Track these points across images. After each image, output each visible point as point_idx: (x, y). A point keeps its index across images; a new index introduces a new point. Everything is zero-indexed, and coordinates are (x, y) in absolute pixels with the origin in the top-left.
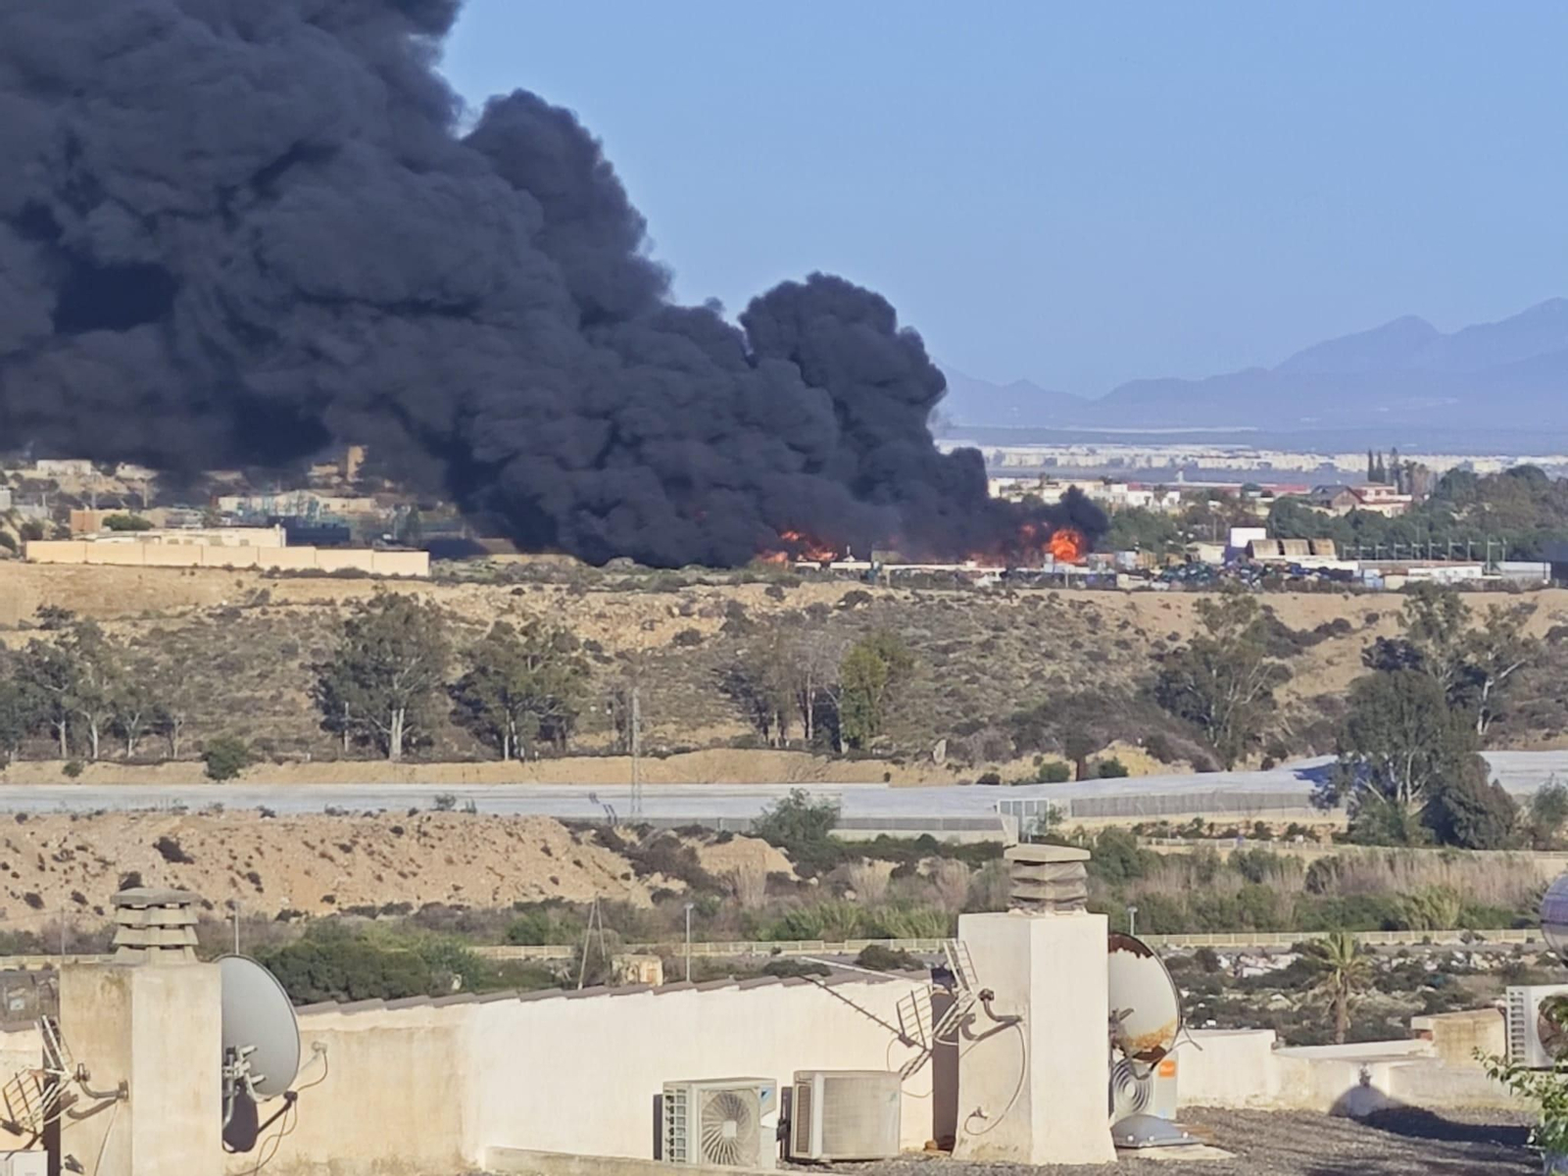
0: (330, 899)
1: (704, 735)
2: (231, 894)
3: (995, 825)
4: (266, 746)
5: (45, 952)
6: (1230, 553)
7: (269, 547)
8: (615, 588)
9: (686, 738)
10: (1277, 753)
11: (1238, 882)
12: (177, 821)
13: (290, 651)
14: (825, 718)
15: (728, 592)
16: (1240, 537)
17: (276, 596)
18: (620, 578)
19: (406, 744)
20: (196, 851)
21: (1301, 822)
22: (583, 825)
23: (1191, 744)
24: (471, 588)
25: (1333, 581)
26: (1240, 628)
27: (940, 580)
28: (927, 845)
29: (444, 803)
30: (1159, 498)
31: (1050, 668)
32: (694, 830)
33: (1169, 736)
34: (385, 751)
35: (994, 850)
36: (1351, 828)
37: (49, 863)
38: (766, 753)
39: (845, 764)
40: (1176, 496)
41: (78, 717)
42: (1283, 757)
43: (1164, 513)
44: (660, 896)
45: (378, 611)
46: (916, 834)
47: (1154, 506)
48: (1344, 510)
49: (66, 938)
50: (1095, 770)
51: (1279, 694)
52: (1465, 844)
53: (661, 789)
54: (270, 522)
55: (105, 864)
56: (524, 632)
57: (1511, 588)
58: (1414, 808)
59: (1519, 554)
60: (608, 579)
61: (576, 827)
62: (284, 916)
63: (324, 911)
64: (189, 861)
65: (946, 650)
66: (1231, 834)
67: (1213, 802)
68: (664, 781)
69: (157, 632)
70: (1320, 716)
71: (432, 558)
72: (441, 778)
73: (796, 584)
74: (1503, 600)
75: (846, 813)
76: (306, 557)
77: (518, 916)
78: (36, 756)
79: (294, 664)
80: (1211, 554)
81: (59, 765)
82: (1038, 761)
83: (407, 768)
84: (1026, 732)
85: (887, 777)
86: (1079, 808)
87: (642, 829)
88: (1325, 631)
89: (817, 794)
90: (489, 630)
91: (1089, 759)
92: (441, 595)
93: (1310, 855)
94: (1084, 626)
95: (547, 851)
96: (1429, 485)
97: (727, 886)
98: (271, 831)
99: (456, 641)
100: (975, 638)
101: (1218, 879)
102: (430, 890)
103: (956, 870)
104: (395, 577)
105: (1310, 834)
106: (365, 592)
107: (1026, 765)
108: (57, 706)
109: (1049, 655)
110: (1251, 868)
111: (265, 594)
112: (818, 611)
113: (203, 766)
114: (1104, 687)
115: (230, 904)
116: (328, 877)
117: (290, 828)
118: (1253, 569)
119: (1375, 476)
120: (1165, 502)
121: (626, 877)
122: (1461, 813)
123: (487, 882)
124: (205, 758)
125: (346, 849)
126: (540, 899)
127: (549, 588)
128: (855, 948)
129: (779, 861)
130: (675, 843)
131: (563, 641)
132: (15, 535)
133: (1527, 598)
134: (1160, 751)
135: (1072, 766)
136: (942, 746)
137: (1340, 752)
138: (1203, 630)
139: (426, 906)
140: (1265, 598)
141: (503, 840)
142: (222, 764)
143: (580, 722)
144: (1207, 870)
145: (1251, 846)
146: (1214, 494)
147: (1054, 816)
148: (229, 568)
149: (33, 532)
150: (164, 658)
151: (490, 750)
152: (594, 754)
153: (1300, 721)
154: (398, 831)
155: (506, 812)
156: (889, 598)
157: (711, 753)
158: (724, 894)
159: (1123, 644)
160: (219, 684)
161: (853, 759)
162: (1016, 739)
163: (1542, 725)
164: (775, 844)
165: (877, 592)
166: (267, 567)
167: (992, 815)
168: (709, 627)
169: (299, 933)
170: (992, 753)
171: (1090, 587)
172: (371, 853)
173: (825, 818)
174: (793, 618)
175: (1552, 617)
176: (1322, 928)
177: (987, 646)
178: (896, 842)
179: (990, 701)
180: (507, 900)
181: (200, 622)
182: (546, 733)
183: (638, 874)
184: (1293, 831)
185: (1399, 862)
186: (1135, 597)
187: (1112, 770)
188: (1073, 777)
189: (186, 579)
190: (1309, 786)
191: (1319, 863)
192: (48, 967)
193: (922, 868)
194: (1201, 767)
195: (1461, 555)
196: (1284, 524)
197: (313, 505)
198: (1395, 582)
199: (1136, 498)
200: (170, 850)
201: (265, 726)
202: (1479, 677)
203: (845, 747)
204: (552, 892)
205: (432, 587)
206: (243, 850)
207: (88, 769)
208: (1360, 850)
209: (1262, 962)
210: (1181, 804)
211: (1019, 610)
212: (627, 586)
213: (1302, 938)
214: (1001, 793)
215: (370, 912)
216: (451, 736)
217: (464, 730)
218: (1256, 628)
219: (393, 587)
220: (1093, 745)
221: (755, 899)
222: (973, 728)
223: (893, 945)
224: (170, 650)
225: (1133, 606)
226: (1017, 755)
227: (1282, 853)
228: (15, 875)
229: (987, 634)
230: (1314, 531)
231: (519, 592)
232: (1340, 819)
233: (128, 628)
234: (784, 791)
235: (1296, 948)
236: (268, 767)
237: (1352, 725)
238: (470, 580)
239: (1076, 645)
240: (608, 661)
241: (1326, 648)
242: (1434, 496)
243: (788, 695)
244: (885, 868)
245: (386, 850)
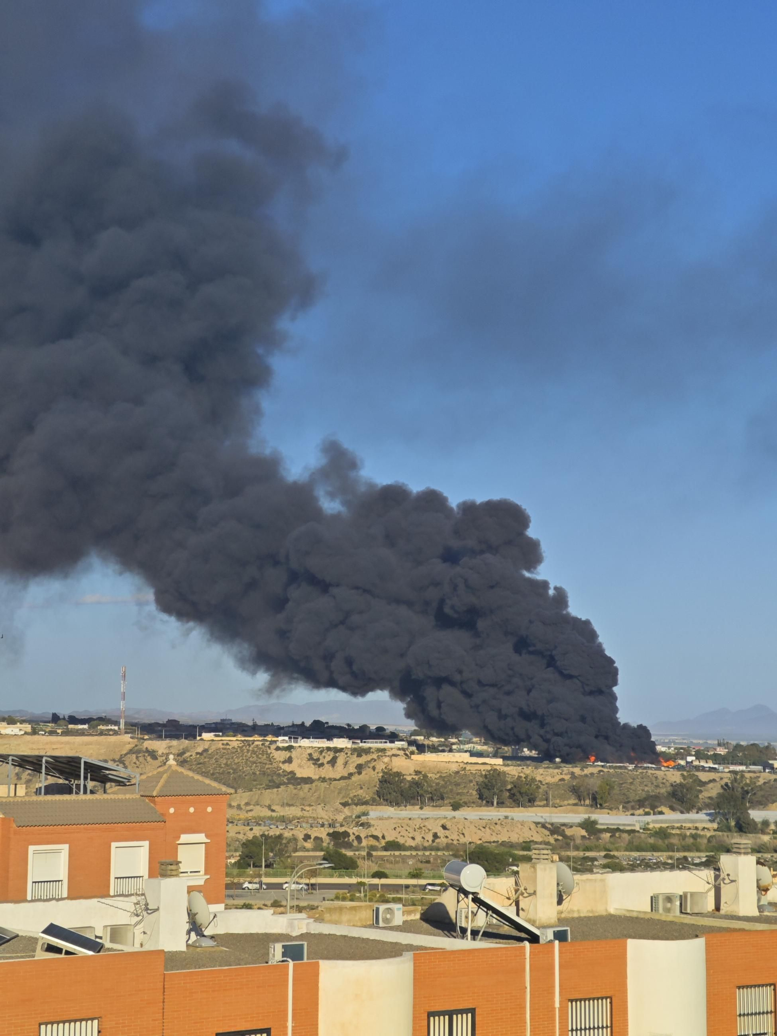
0: (480, 839)
1: (566, 802)
2: (458, 838)
3: (634, 825)
4: (465, 803)
5: (416, 850)
6: (687, 763)
7: (466, 757)
8: (545, 768)
9: (562, 803)
10: (699, 810)
11: (691, 840)
12: (445, 820)
13: (471, 781)
14: (594, 799)
15: (571, 770)
16: (689, 759)
17: (468, 768)
18: (546, 766)
19: (498, 803)
20: (450, 828)
21: (706, 826)
22: (539, 823)
23: (680, 807)
24: (512, 767)
25: (712, 769)
26: (691, 780)
27: (620, 767)
28: (618, 830)
29: (506, 817)
30: (669, 749)
31: (646, 789)
32: (564, 825)
33: (674, 805)
34: (493, 805)
35: (633, 831)
36: (718, 828)
37: (416, 829)
38: (581, 807)
39: (599, 810)
40: (673, 749)
41: (424, 796)
42: (701, 810)
43: (670, 753)
44: (556, 840)
45: (491, 772)
46: (615, 827)
47: (668, 751)
48: (712, 753)
49: (421, 847)
50: (657, 813)
51: (700, 796)
52: (745, 832)
53: (556, 815)
54: (466, 751)
55: (429, 830)
56: (525, 778)
57: (754, 772)
58: (733, 823)
59: (754, 764)
60: (543, 766)
61: (537, 824)
62: (470, 843)
63: (479, 842)
64: (448, 830)
65: (622, 784)
66: (689, 829)
67: (685, 821)
68: (556, 813)
69: (441, 776)
70: (710, 801)
71: (503, 760)
72: (506, 811)
73: (587, 768)
74: (752, 775)
75: (600, 821)
76: (474, 760)
77: (524, 844)
78: (413, 805)
79: (472, 784)
80: (683, 763)
81: (418, 807)
82: (644, 810)
83: (498, 809)
84: (641, 803)
85: (608, 813)
86: (654, 822)
87: (552, 824)
88: (711, 781)
89: (594, 817)
90: (516, 777)
91: (656, 810)
92: (506, 769)
93: (708, 834)
94: (654, 779)
95: (530, 829)
96: (732, 747)
97: (571, 838)
98: (467, 823)
99: (509, 779)
100: (629, 781)
101: (687, 840)
102: (503, 838)
103: (625, 835)
104: (495, 765)
105: (708, 829)
106: (489, 768)
107: (641, 811)
108: (418, 793)
109: (646, 786)
110: (694, 837)
111: (465, 768)
112: (592, 774)
113: (451, 808)
114: (659, 793)
115: (458, 840)
116: (480, 834)
117: (471, 822)
118: (693, 766)
119: (719, 745)
120: (670, 751)
121: (548, 836)
122: (744, 825)
123: (516, 836)
124: (452, 806)
125: (484, 828)
126: (529, 840)
127: (530, 768)
128: (603, 854)
129: (584, 833)
130: (559, 828)
131: (533, 780)
132: (409, 754)
133: (758, 775)
134: (672, 809)
135: (652, 812)
136: (621, 806)
137: (714, 809)
138: (682, 781)
139: (502, 842)
140: (697, 773)
141: (520, 826)
142: (456, 807)
143: (537, 799)
144: (684, 837)
145: (694, 832)
146: (682, 748)
147: (648, 824)
148: (457, 762)
149: (412, 753)
150: (442, 783)
151: (517, 805)
152: (540, 806)
153: (705, 802)
154: (496, 824)
155: (521, 820)
156: (608, 772)
157: (568, 807)
158: (571, 840)
159: (663, 783)
160: (455, 789)
161: (601, 809)
162: (639, 805)
163: (762, 805)
164: (583, 829)
165: (606, 770)
166: (466, 762)
167: (633, 823)
168: (567, 777)
169: (474, 847)
170: (633, 808)
171: (655, 770)
172: (490, 829)
173: (595, 822)
174: (586, 776)
175: (764, 779)
176: (712, 852)
177: (631, 783)
178: (611, 829)
179: (633, 796)
180: (521, 840)
181: (450, 774)
182: (530, 801)
183: (552, 835)
184: (704, 828)
185: (730, 836)
186: (666, 772)
187: (661, 813)
188: (652, 814)
189: (447, 764)
190: (708, 818)
191: (711, 837)
192: (417, 854)
193: (617, 835)
194: (682, 812)
195: (741, 764)
196: (699, 755)
197: (474, 747)
198: (727, 770)
199: (663, 749)
200: (444, 827)
201: (465, 799)
202: (747, 792)
203: (599, 806)
204: (532, 839)
205: (503, 767)
206: (461, 827)
207: (425, 808)
208: (720, 833)
209: (699, 859)
210: (678, 821)
211: (639, 775)
212: (548, 768)
213: (708, 854)
214: (635, 818)
215: (490, 842)
216: (508, 802)
217: (511, 800)
218: (695, 781)
219: (495, 767)
220: (657, 807)
221: (578, 841)
222: (628, 802)
223: (612, 853)
224: (444, 781)
225: (665, 775)
226: (639, 809)
227: (702, 833)
228: (409, 832)
229: (631, 780)
230: (707, 758)
231: (523, 769)
232: (715, 826)
233: (434, 775)
234: (586, 816)
235: (707, 856)
236: (466, 808)
237: (718, 804)
238: (512, 765)
239: (652, 784)
240: (544, 785)
241: (711, 785)
242: (733, 750)
243: (585, 794)
244: (608, 835)
245: (493, 828)
